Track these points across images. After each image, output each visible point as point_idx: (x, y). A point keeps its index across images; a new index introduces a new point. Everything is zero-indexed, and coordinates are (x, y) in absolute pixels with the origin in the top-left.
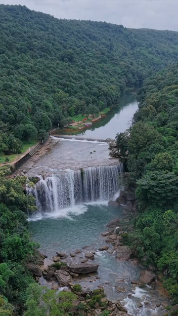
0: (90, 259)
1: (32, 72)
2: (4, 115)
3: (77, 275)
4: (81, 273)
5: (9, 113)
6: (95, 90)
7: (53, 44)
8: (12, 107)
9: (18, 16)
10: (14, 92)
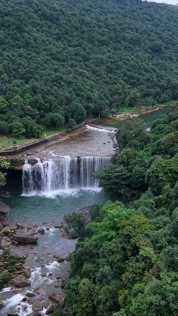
0: (40, 233)
1: (101, 64)
2: (40, 104)
3: (17, 243)
4: (21, 242)
5: (46, 103)
6: (163, 82)
7: (149, 35)
8: (50, 97)
9: (126, 7)
10: (63, 83)
